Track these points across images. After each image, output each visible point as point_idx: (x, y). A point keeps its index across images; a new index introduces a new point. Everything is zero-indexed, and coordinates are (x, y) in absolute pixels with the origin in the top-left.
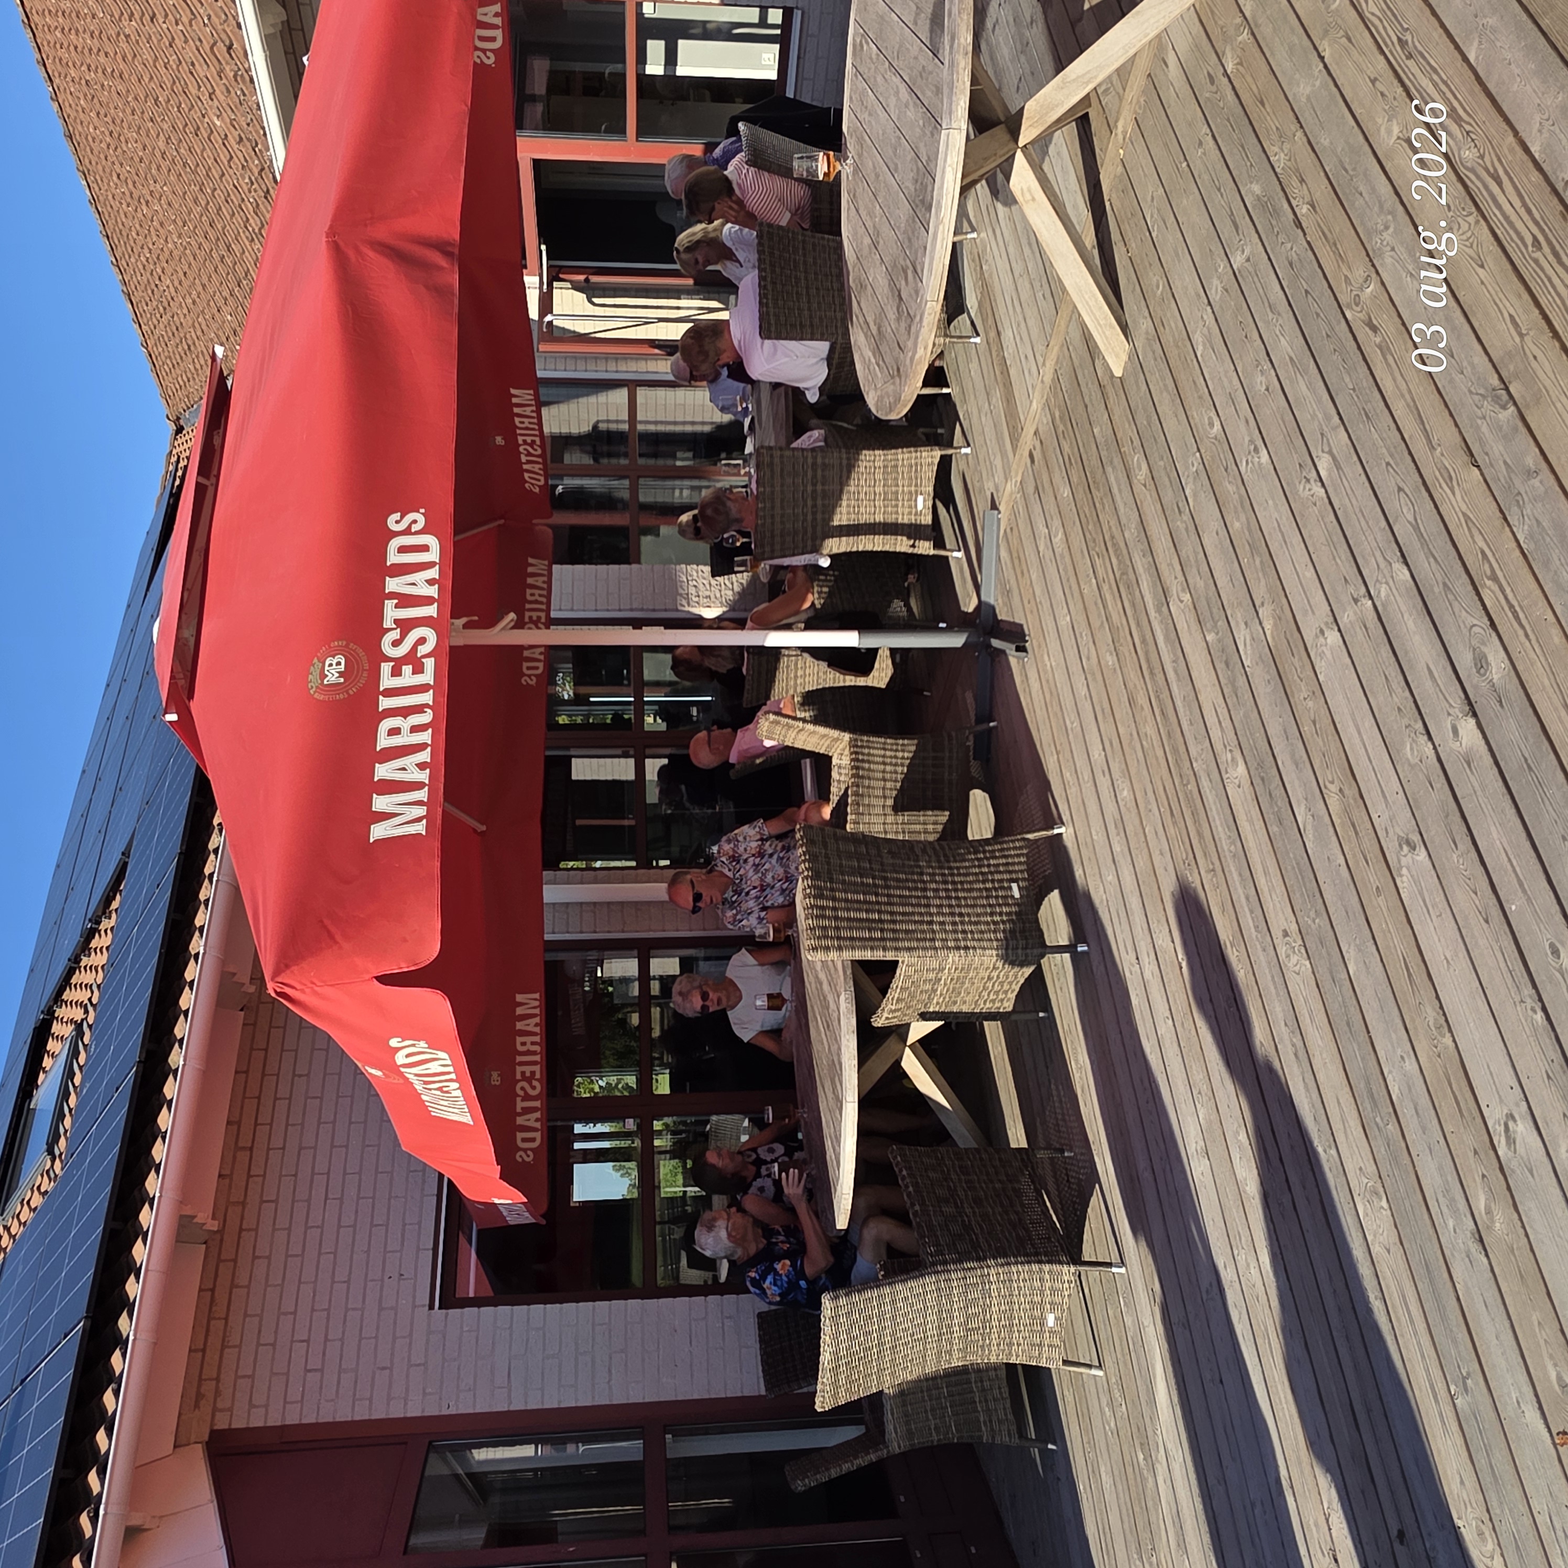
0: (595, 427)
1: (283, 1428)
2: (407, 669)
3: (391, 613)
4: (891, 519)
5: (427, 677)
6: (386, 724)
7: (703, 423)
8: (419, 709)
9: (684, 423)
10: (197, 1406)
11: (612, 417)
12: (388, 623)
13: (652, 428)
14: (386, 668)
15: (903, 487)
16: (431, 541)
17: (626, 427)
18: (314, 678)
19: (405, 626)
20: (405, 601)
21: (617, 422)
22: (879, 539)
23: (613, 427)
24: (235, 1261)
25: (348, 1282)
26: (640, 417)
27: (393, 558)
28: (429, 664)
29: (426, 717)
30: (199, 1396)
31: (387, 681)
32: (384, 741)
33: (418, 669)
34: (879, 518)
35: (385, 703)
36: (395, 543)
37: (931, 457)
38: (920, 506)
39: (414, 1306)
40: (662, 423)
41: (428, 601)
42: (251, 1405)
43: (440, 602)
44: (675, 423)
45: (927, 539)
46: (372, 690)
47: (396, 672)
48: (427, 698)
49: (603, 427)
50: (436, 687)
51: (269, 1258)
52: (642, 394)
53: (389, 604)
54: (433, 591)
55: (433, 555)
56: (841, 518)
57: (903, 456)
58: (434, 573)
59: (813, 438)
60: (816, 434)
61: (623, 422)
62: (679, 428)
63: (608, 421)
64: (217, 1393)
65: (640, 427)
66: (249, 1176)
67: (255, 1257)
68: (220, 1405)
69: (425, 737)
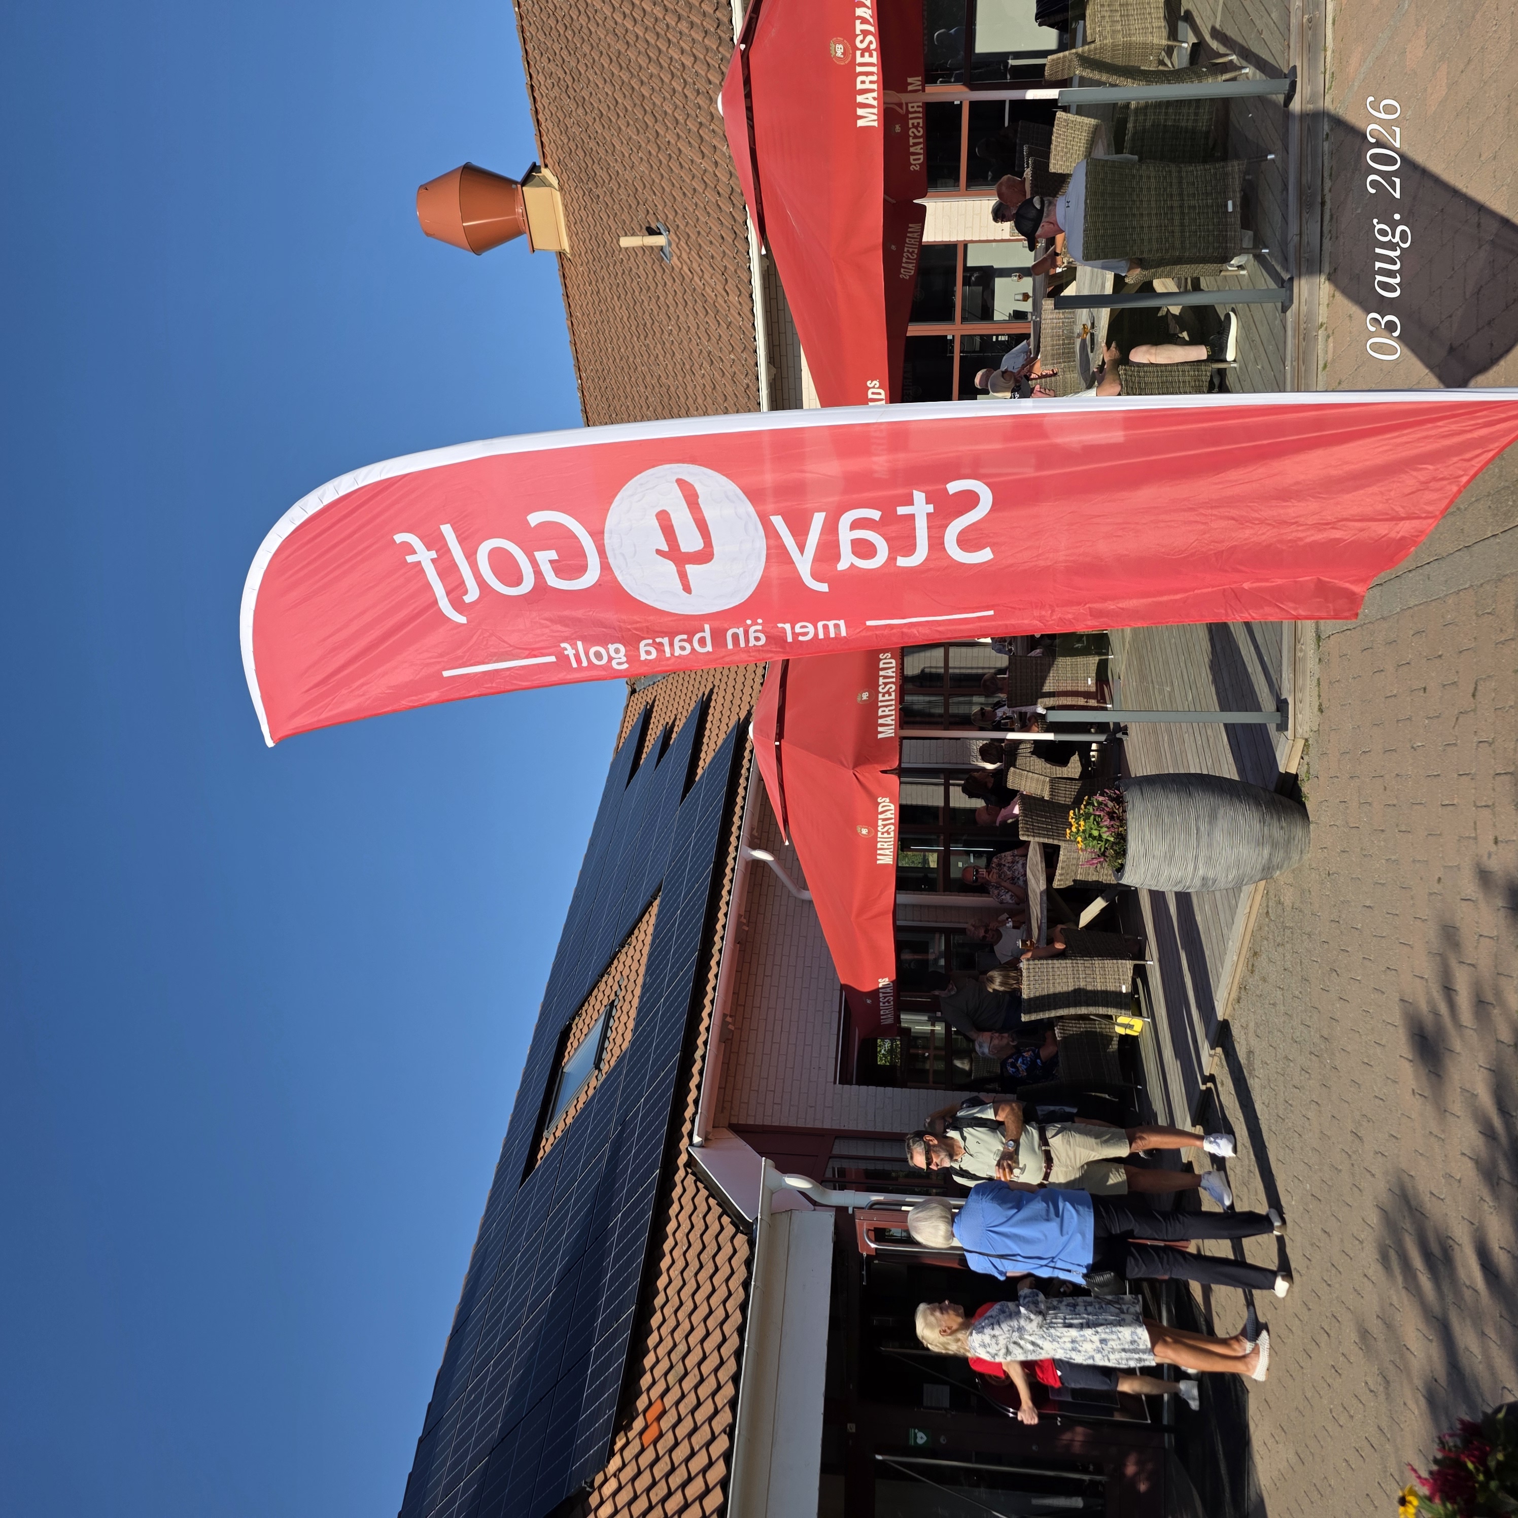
0: (923, 671)
1: (763, 1126)
2: (887, 695)
3: (881, 681)
4: (1075, 689)
5: (893, 697)
6: (881, 710)
7: (989, 668)
8: (891, 705)
9: (978, 668)
10: (722, 1112)
11: (934, 665)
12: (880, 683)
13: (957, 671)
14: (880, 695)
15: (1081, 675)
16: (893, 661)
17: (942, 671)
18: (859, 699)
19: (886, 684)
20: (885, 677)
21: (936, 668)
22: (1069, 699)
23: (933, 670)
24: (738, 1053)
25: (793, 1068)
26: (951, 665)
27: (881, 666)
28: (893, 694)
29: (893, 707)
30: (723, 1108)
31: (881, 698)
32: (880, 713)
33: (890, 695)
34: (1069, 688)
35: (880, 704)
36: (881, 662)
37: (1094, 660)
38: (1090, 682)
39: (827, 1082)
40: (963, 668)
41: (892, 677)
42: (748, 1115)
43: (896, 677)
44: (972, 668)
45: (1094, 698)
46: (877, 700)
47: (883, 696)
48: (893, 702)
49: (927, 670)
50: (896, 700)
51: (754, 1054)
52: (952, 650)
53: (881, 679)
54: (894, 675)
55: (894, 665)
56: (1047, 688)
57: (1080, 660)
58: (894, 670)
59: (1037, 652)
60: (1038, 651)
61: (940, 668)
62: (974, 671)
63: (931, 667)
64: (731, 1108)
65: (951, 671)
66: (744, 1018)
67: (747, 1053)
68: (733, 1113)
69: (893, 713)
